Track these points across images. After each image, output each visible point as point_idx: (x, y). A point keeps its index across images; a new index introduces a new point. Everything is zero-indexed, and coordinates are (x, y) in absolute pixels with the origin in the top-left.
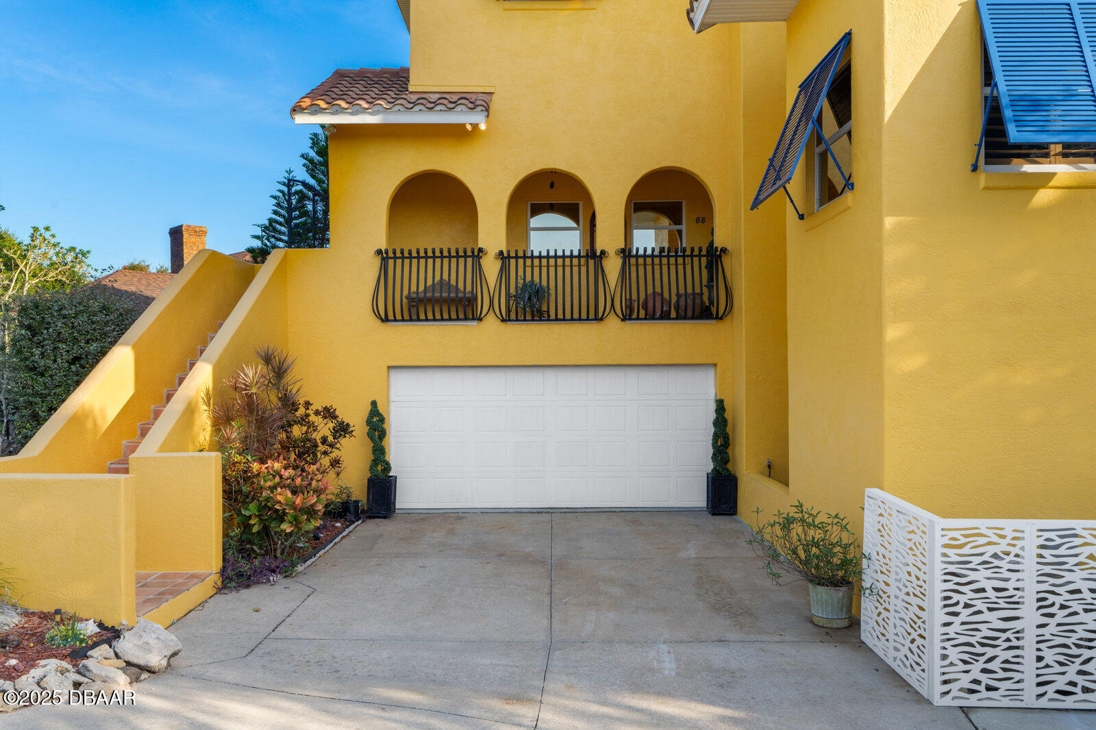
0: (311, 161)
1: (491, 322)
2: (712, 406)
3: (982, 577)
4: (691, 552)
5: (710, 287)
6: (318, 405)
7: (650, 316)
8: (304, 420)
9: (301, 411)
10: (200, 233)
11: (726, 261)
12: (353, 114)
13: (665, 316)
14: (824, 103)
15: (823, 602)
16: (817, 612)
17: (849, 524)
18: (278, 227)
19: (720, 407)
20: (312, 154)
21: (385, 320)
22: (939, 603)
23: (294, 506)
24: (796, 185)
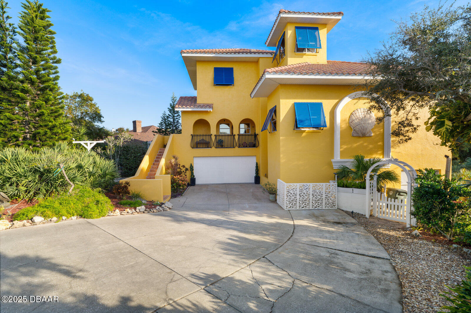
0: (170, 109)
1: (213, 148)
2: (255, 164)
3: (291, 192)
4: (251, 191)
5: (255, 141)
6: (181, 165)
7: (244, 147)
8: (179, 168)
9: (178, 166)
10: (140, 122)
11: (258, 136)
12: (187, 109)
13: (247, 147)
14: (273, 114)
15: (271, 197)
16: (271, 199)
17: (275, 184)
18: (163, 124)
19: (257, 164)
20: (170, 108)
21: (193, 148)
22: (285, 195)
23: (182, 184)
24: (269, 127)
